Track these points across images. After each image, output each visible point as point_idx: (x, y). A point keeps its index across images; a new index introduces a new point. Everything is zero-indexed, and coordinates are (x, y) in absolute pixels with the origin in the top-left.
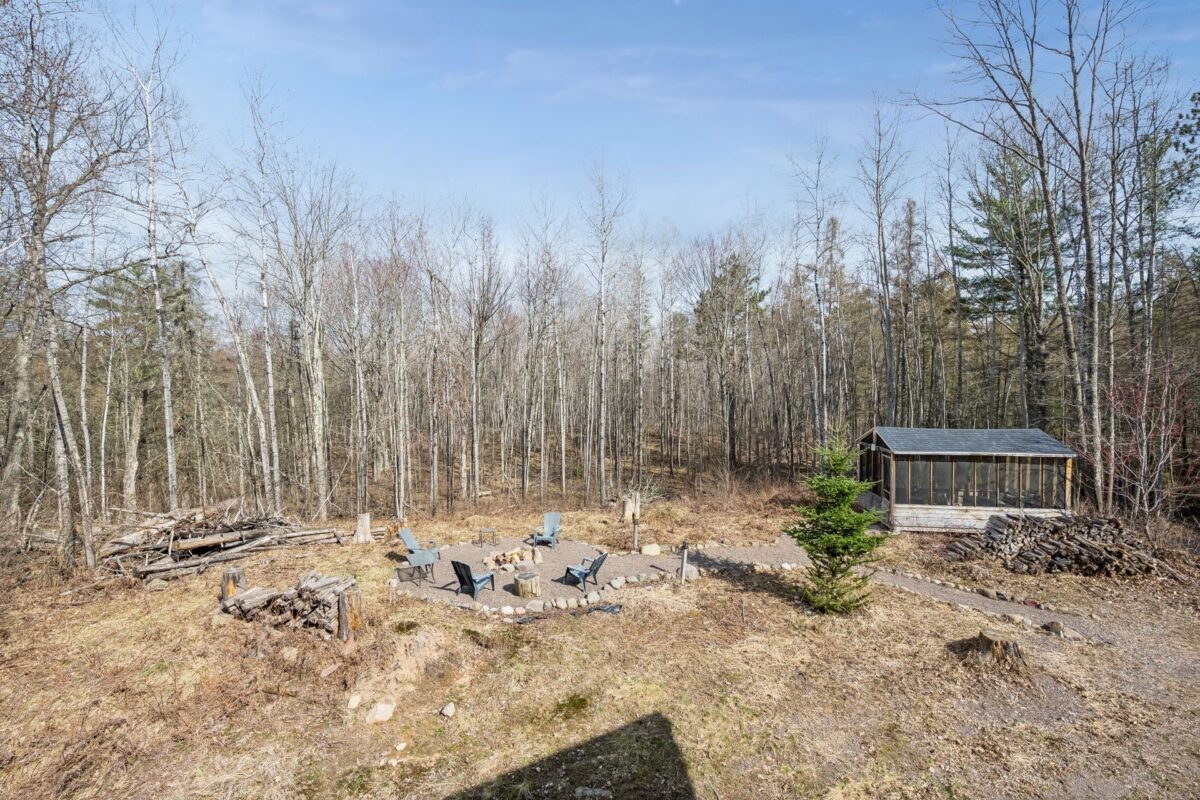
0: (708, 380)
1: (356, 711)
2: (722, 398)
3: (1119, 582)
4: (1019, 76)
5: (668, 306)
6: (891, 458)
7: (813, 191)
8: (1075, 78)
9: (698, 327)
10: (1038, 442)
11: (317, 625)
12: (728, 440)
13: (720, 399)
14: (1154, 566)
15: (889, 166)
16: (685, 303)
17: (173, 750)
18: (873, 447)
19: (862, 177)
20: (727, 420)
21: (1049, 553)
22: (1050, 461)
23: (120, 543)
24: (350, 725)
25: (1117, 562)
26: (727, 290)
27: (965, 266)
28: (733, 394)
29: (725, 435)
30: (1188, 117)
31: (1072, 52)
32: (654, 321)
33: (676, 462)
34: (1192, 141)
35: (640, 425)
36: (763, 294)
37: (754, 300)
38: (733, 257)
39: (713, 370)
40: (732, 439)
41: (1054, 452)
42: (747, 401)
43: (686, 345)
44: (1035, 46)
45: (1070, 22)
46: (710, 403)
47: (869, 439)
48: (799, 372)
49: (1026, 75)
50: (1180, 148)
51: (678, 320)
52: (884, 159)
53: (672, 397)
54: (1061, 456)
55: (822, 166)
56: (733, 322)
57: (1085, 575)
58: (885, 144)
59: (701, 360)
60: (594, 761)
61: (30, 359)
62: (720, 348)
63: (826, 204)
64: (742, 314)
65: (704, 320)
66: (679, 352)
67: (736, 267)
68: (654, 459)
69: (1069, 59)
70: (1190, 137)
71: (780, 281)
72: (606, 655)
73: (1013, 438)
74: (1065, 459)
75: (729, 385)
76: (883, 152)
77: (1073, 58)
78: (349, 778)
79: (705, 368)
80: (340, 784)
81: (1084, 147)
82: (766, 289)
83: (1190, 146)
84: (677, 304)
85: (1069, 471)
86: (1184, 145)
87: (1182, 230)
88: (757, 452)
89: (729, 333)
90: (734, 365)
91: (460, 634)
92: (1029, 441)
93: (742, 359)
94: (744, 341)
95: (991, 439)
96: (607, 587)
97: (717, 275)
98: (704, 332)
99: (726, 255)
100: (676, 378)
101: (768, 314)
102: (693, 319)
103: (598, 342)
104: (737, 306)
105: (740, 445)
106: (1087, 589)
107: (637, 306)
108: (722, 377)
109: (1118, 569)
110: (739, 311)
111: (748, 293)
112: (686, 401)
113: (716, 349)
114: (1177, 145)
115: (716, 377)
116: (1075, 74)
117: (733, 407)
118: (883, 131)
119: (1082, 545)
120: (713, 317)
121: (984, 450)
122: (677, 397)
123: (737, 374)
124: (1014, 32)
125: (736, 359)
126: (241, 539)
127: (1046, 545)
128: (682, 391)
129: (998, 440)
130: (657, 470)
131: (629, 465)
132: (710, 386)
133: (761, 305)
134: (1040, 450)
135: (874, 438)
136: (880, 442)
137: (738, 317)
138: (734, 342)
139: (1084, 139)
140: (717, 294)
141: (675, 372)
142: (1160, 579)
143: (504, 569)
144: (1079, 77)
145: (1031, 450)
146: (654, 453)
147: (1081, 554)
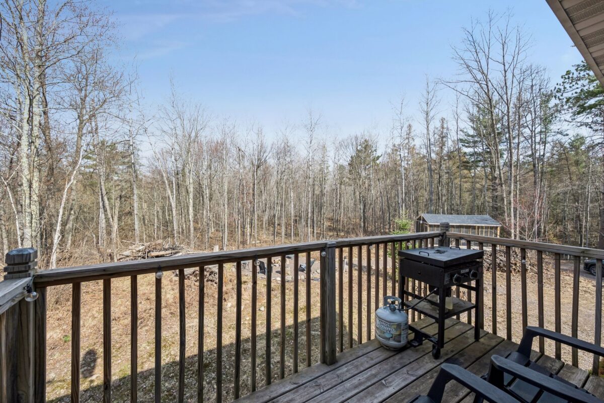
0: (354, 194)
1: (230, 307)
2: (360, 202)
3: (515, 275)
4: (483, 73)
5: (337, 162)
6: (428, 226)
7: (399, 115)
8: (505, 73)
9: (350, 171)
10: (487, 220)
11: (211, 281)
12: (362, 220)
13: (359, 203)
14: (529, 269)
15: (432, 106)
16: (345, 161)
17: (171, 317)
18: (421, 222)
19: (421, 109)
20: (362, 211)
21: (488, 263)
22: (492, 228)
23: (123, 255)
24: (229, 312)
25: (514, 267)
26: (363, 155)
27: (466, 147)
28: (365, 200)
29: (361, 218)
30: (560, 85)
31: (504, 62)
32: (331, 169)
33: (339, 230)
34: (562, 95)
35: (324, 214)
36: (378, 158)
37: (374, 160)
38: (366, 141)
39: (356, 190)
40: (364, 220)
41: (492, 224)
42: (371, 204)
43: (344, 179)
44: (489, 59)
45: (503, 50)
46: (355, 204)
47: (419, 219)
48: (394, 191)
49: (485, 72)
50: (557, 98)
51: (341, 168)
52: (430, 103)
53: (338, 202)
54: (495, 226)
55: (403, 105)
56: (365, 169)
57: (502, 272)
58: (430, 97)
59: (351, 185)
60: (314, 324)
61: (77, 182)
62: (360, 180)
63: (405, 120)
64: (369, 166)
65: (353, 168)
66: (341, 182)
67: (367, 145)
68: (330, 229)
69: (503, 66)
70: (561, 94)
71: (386, 152)
72: (317, 294)
73: (477, 219)
74: (497, 227)
75: (363, 197)
76: (429, 100)
77: (504, 65)
78: (232, 326)
79: (353, 189)
80: (230, 328)
81: (509, 101)
82: (380, 155)
83: (561, 97)
84: (341, 161)
85: (499, 232)
86: (559, 97)
87: (558, 133)
88: (375, 226)
89: (363, 174)
90: (365, 188)
91: (263, 286)
92: (483, 220)
93: (369, 185)
94: (370, 178)
95: (468, 219)
96: (315, 272)
97: (359, 148)
98: (352, 173)
99: (363, 140)
100: (340, 193)
101: (380, 166)
102: (348, 168)
103: (307, 177)
104: (367, 163)
105: (368, 223)
106: (502, 277)
107: (323, 161)
108: (360, 193)
109: (515, 270)
110: (367, 165)
111: (372, 156)
112: (344, 204)
113: (357, 181)
114: (555, 97)
115: (357, 193)
116: (505, 72)
117: (365, 206)
118: (430, 91)
119: (501, 260)
120: (357, 167)
121: (465, 223)
122: (340, 202)
123: (367, 192)
124: (481, 55)
125: (366, 185)
126: (172, 253)
127: (487, 260)
128: (342, 200)
129: (471, 219)
130: (331, 234)
131: (319, 231)
132: (355, 197)
133: (378, 162)
134: (487, 224)
135: (422, 218)
136: (424, 220)
137: (367, 167)
138: (366, 178)
139: (509, 99)
140: (358, 156)
141: (340, 190)
142: (531, 274)
143: (275, 266)
144: (507, 73)
145: (484, 223)
146: (330, 226)
147: (500, 263)
